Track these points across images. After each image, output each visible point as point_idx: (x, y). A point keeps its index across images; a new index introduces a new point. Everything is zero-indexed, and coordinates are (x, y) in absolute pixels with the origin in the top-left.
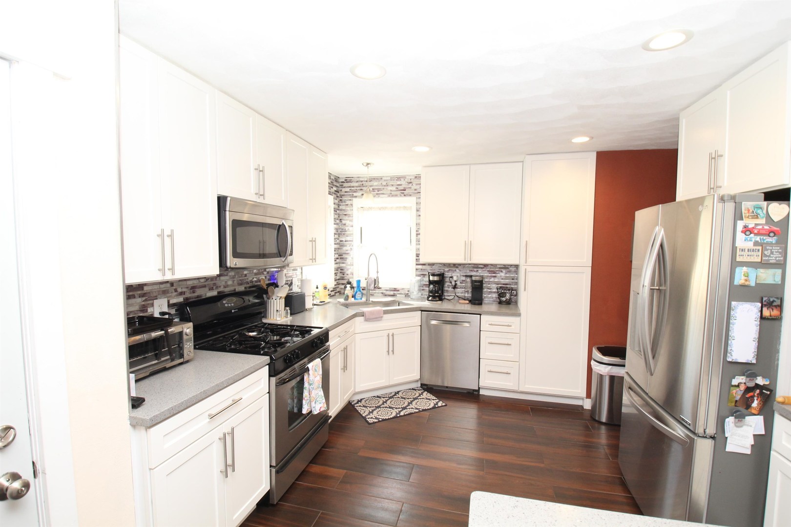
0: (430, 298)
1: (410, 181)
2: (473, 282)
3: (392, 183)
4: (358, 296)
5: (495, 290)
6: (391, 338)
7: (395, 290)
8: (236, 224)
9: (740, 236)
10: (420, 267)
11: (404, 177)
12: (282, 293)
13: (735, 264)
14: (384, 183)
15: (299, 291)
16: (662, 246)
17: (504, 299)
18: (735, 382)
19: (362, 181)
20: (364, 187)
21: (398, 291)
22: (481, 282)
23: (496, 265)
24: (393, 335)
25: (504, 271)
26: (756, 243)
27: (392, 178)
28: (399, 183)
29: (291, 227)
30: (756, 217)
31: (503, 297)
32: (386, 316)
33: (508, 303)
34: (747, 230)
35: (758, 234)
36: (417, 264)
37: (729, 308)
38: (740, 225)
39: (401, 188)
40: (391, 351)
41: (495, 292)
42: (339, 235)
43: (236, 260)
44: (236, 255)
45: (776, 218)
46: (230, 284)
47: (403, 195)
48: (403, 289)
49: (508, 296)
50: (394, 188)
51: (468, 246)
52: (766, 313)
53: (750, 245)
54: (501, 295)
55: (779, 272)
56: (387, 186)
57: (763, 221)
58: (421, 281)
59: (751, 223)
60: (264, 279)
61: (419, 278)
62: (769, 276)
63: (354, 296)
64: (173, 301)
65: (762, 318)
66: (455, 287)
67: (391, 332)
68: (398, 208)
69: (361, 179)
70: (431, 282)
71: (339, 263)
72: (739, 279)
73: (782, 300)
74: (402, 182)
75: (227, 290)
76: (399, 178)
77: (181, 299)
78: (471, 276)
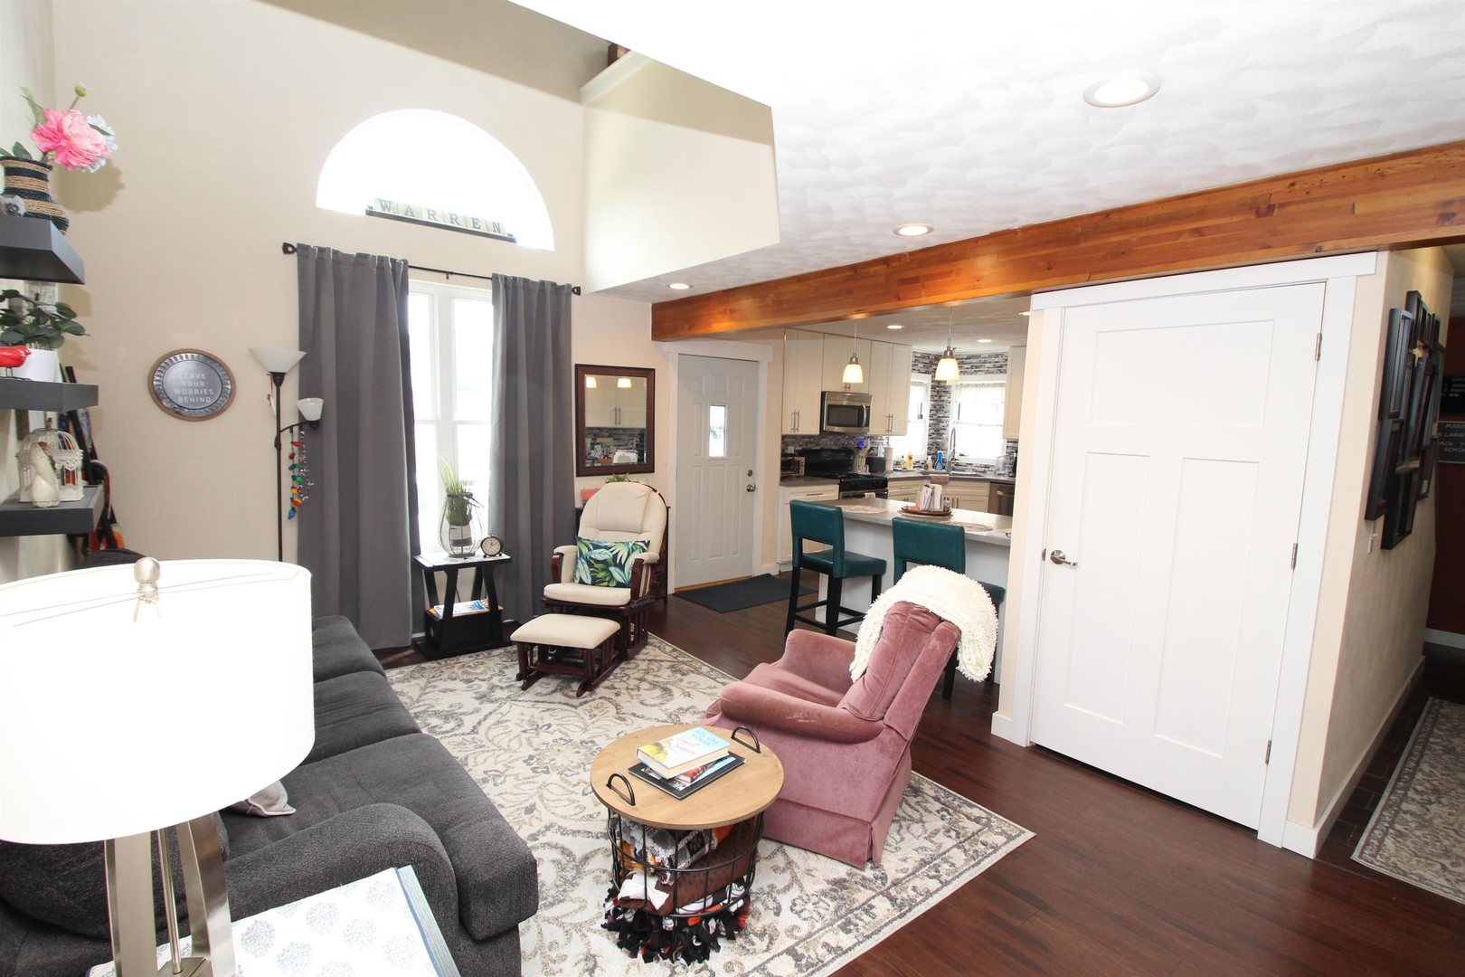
3: (989, 360)
4: (939, 466)
7: (986, 467)
8: (829, 406)
10: (1010, 444)
12: (863, 453)
15: (883, 456)
24: (957, 500)
27: (990, 356)
28: (997, 360)
29: (868, 408)
32: (952, 483)
39: (998, 365)
42: (937, 411)
43: (829, 427)
44: (828, 424)
46: (828, 443)
47: (998, 372)
50: (991, 365)
60: (853, 444)
63: (934, 467)
64: (797, 449)
67: (956, 497)
68: (994, 385)
71: (936, 438)
74: (1000, 359)
75: (826, 447)
76: (997, 356)
77: (800, 448)
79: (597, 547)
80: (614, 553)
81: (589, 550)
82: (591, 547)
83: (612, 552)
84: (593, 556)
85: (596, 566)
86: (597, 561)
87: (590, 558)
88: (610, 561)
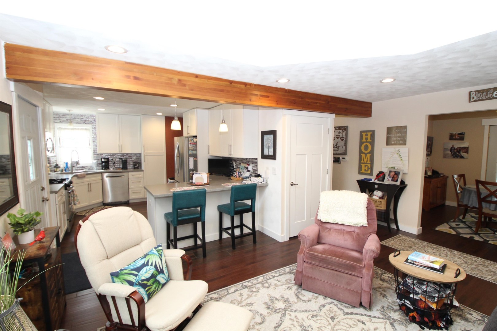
0: (103, 169)
1: (87, 117)
2: (122, 161)
3: (78, 117)
4: (67, 170)
5: (132, 164)
6: (89, 185)
7: (83, 167)
9: (189, 145)
10: (96, 156)
11: (85, 115)
13: (189, 150)
14: (73, 117)
16: (178, 147)
17: (136, 167)
18: (191, 173)
19: (59, 115)
20: (61, 118)
21: (85, 167)
22: (126, 161)
23: (132, 153)
24: (90, 184)
25: (135, 156)
26: (192, 146)
27: (78, 115)
30: (192, 141)
31: (136, 166)
32: (87, 176)
33: (138, 168)
34: (190, 144)
35: (192, 144)
36: (94, 155)
37: (189, 159)
38: (189, 142)
39: (83, 120)
40: (90, 190)
41: (132, 165)
45: (195, 141)
47: (84, 123)
48: (87, 166)
49: (138, 165)
50: (79, 120)
51: (120, 147)
52: (195, 159)
53: (191, 146)
54: (134, 165)
55: (196, 151)
56: (75, 118)
57: (193, 142)
58: (97, 162)
59: (191, 142)
61: (96, 161)
62: (194, 152)
63: (65, 170)
65: (194, 160)
66: (114, 163)
67: (89, 183)
68: (82, 129)
69: (60, 114)
70: (102, 162)
72: (190, 153)
73: (197, 156)
74: (84, 117)
76: (82, 116)
78: (122, 159)
79: (138, 269)
80: (154, 265)
81: (136, 275)
82: (135, 272)
83: (152, 265)
84: (143, 278)
85: (149, 283)
86: (148, 280)
87: (142, 280)
88: (156, 272)
